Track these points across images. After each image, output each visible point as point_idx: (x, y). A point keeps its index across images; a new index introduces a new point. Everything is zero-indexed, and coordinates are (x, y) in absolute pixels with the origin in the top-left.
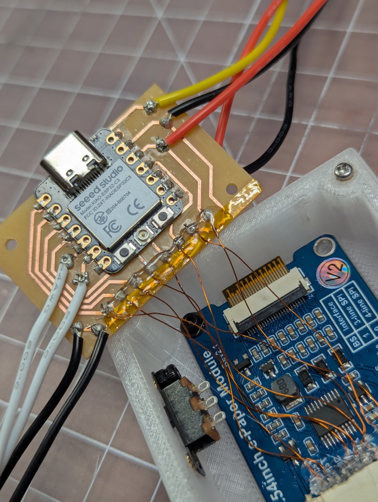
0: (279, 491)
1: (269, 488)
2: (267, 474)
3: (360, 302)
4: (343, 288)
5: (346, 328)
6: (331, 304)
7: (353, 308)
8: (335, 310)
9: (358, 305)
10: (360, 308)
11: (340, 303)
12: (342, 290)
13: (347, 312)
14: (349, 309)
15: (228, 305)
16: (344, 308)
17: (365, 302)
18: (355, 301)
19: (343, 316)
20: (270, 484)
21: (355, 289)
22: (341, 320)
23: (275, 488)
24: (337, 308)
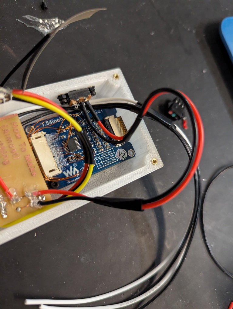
0: (49, 124)
1: (50, 121)
2: (55, 121)
3: (110, 161)
4: (116, 156)
5: (102, 155)
6: (111, 152)
7: (108, 159)
8: (108, 153)
9: (109, 160)
10: (108, 161)
11: (111, 155)
12: (115, 156)
13: (107, 156)
14: (108, 157)
15: (115, 117)
16: (109, 156)
17: (110, 163)
18: (111, 160)
19: (106, 155)
20: (52, 122)
21: (115, 160)
22: (105, 154)
23: (50, 123)
24: (110, 153)
